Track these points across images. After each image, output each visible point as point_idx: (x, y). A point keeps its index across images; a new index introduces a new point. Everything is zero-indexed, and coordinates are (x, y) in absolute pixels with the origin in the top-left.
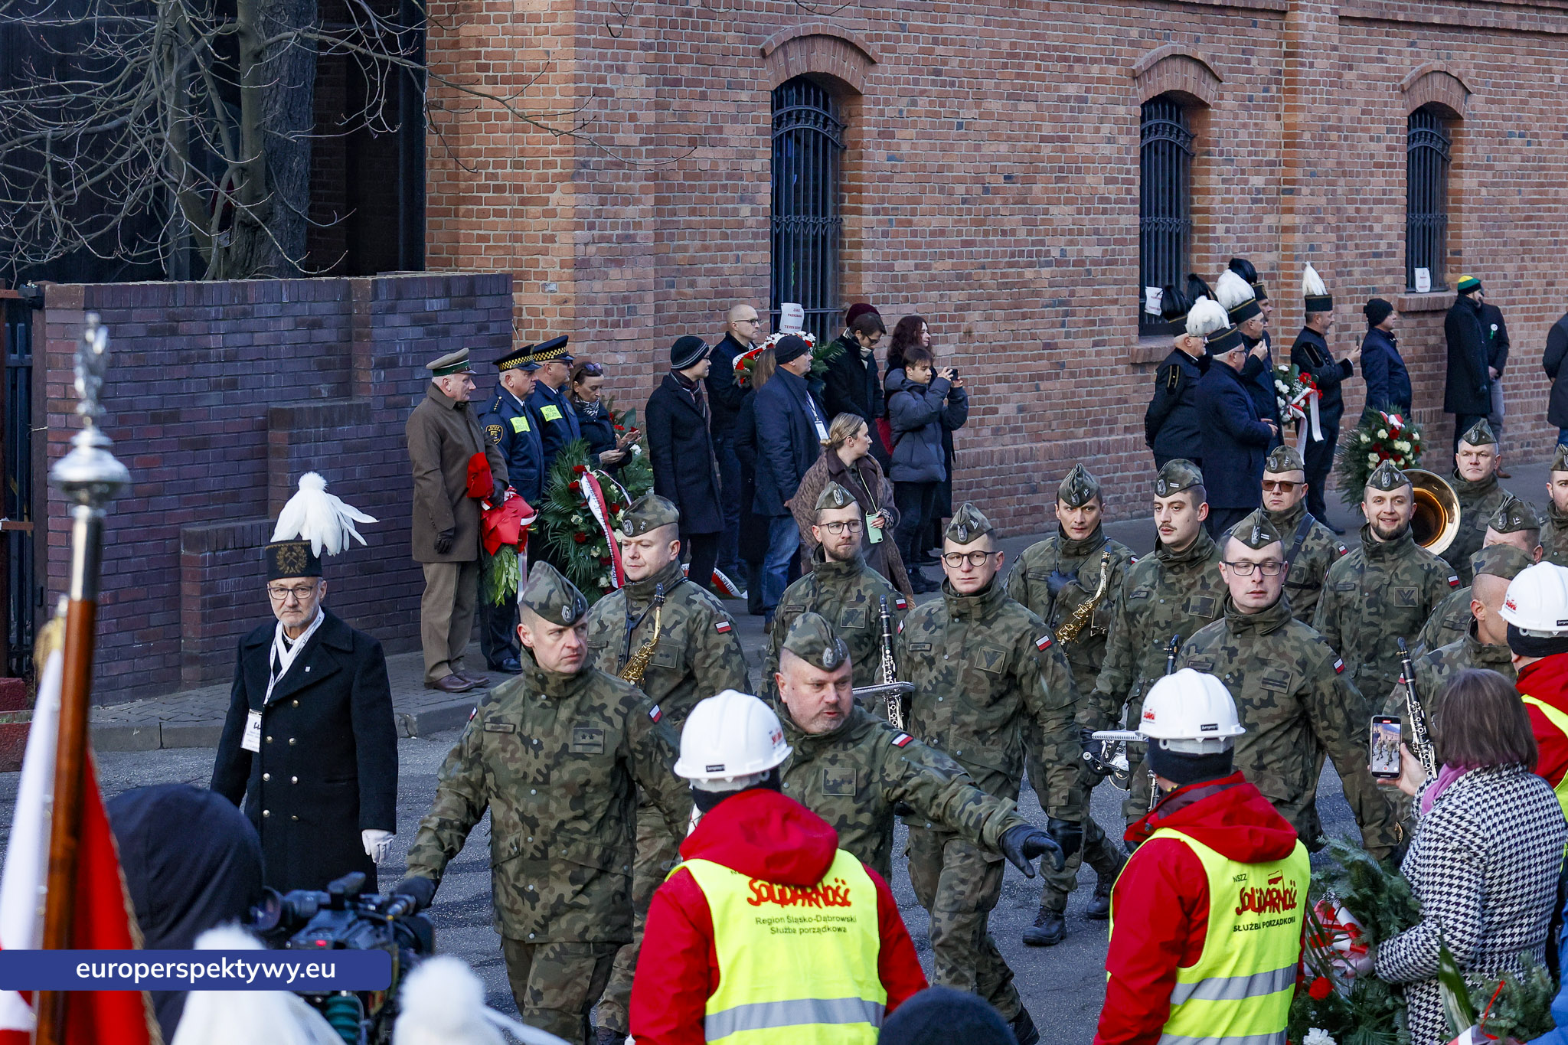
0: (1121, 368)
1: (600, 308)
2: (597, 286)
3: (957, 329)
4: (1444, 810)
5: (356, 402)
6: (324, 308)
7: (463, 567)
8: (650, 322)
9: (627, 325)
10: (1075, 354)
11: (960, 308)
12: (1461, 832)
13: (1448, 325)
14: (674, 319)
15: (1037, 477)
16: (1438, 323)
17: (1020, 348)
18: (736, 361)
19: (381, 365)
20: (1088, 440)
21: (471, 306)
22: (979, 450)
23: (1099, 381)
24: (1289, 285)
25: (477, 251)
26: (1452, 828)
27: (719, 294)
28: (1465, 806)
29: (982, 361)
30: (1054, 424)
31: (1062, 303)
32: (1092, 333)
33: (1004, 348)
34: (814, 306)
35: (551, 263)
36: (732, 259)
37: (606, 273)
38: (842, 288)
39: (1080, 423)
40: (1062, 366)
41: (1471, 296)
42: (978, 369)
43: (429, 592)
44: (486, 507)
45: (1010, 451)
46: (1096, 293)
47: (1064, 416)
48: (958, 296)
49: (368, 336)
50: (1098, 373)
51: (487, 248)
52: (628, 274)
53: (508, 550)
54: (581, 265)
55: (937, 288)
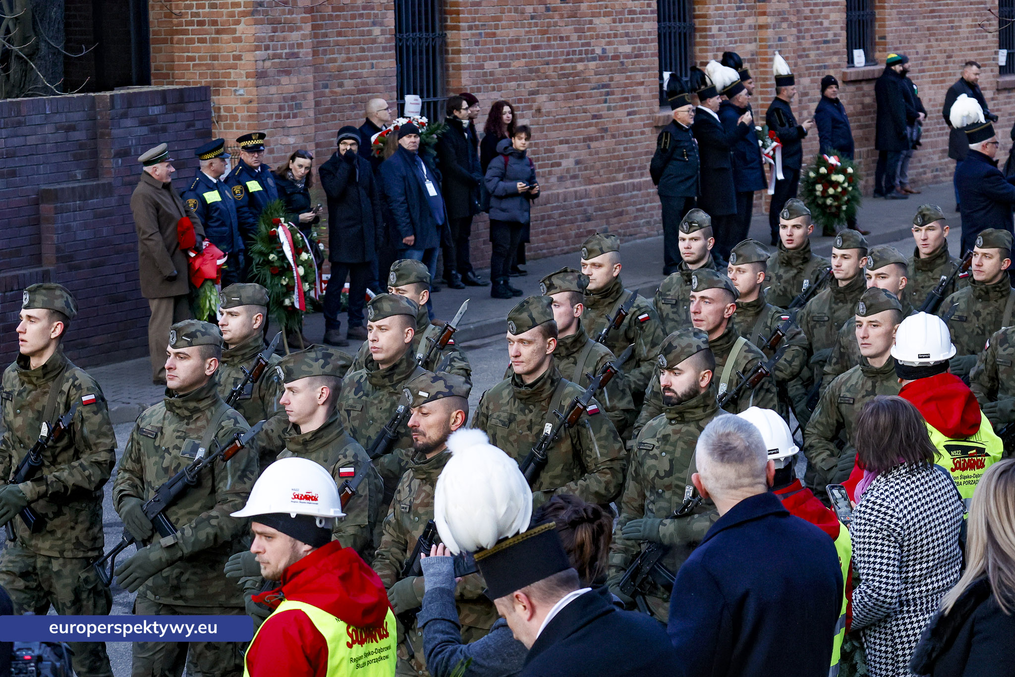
0: (647, 130)
1: (275, 105)
2: (273, 89)
3: (530, 108)
4: (868, 501)
5: (101, 182)
6: (77, 116)
7: (177, 300)
8: (311, 114)
9: (295, 116)
10: (615, 122)
11: (532, 93)
12: (882, 516)
13: (877, 89)
14: (328, 110)
15: (590, 210)
16: (869, 88)
17: (576, 119)
18: (374, 138)
19: (118, 155)
20: (625, 182)
21: (181, 110)
22: (549, 192)
23: (632, 140)
24: (765, 66)
25: (187, 68)
26: (875, 513)
27: (360, 91)
28: (883, 496)
29: (549, 129)
30: (602, 172)
31: (604, 86)
32: (626, 107)
33: (564, 120)
34: (428, 96)
35: (239, 74)
36: (368, 66)
37: (279, 81)
38: (448, 83)
39: (619, 170)
40: (605, 130)
41: (893, 68)
42: (546, 135)
43: (154, 319)
44: (192, 255)
45: (570, 192)
46: (628, 78)
47: (609, 165)
48: (531, 85)
49: (109, 134)
50: (631, 134)
51: (194, 65)
52: (295, 80)
53: (209, 283)
54: (260, 76)
55: (515, 79)
